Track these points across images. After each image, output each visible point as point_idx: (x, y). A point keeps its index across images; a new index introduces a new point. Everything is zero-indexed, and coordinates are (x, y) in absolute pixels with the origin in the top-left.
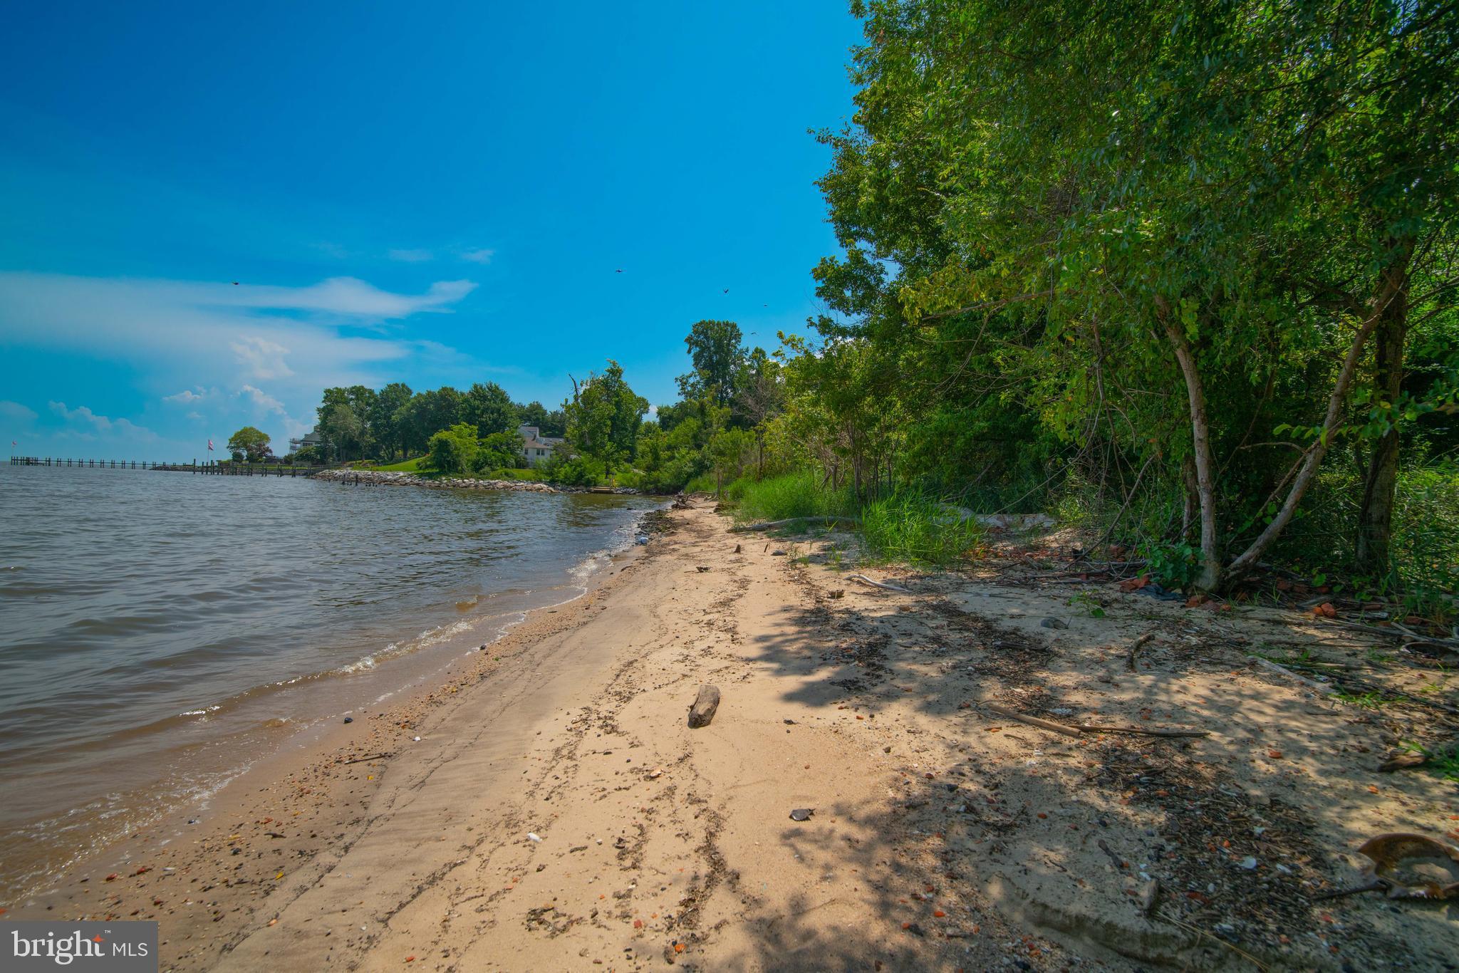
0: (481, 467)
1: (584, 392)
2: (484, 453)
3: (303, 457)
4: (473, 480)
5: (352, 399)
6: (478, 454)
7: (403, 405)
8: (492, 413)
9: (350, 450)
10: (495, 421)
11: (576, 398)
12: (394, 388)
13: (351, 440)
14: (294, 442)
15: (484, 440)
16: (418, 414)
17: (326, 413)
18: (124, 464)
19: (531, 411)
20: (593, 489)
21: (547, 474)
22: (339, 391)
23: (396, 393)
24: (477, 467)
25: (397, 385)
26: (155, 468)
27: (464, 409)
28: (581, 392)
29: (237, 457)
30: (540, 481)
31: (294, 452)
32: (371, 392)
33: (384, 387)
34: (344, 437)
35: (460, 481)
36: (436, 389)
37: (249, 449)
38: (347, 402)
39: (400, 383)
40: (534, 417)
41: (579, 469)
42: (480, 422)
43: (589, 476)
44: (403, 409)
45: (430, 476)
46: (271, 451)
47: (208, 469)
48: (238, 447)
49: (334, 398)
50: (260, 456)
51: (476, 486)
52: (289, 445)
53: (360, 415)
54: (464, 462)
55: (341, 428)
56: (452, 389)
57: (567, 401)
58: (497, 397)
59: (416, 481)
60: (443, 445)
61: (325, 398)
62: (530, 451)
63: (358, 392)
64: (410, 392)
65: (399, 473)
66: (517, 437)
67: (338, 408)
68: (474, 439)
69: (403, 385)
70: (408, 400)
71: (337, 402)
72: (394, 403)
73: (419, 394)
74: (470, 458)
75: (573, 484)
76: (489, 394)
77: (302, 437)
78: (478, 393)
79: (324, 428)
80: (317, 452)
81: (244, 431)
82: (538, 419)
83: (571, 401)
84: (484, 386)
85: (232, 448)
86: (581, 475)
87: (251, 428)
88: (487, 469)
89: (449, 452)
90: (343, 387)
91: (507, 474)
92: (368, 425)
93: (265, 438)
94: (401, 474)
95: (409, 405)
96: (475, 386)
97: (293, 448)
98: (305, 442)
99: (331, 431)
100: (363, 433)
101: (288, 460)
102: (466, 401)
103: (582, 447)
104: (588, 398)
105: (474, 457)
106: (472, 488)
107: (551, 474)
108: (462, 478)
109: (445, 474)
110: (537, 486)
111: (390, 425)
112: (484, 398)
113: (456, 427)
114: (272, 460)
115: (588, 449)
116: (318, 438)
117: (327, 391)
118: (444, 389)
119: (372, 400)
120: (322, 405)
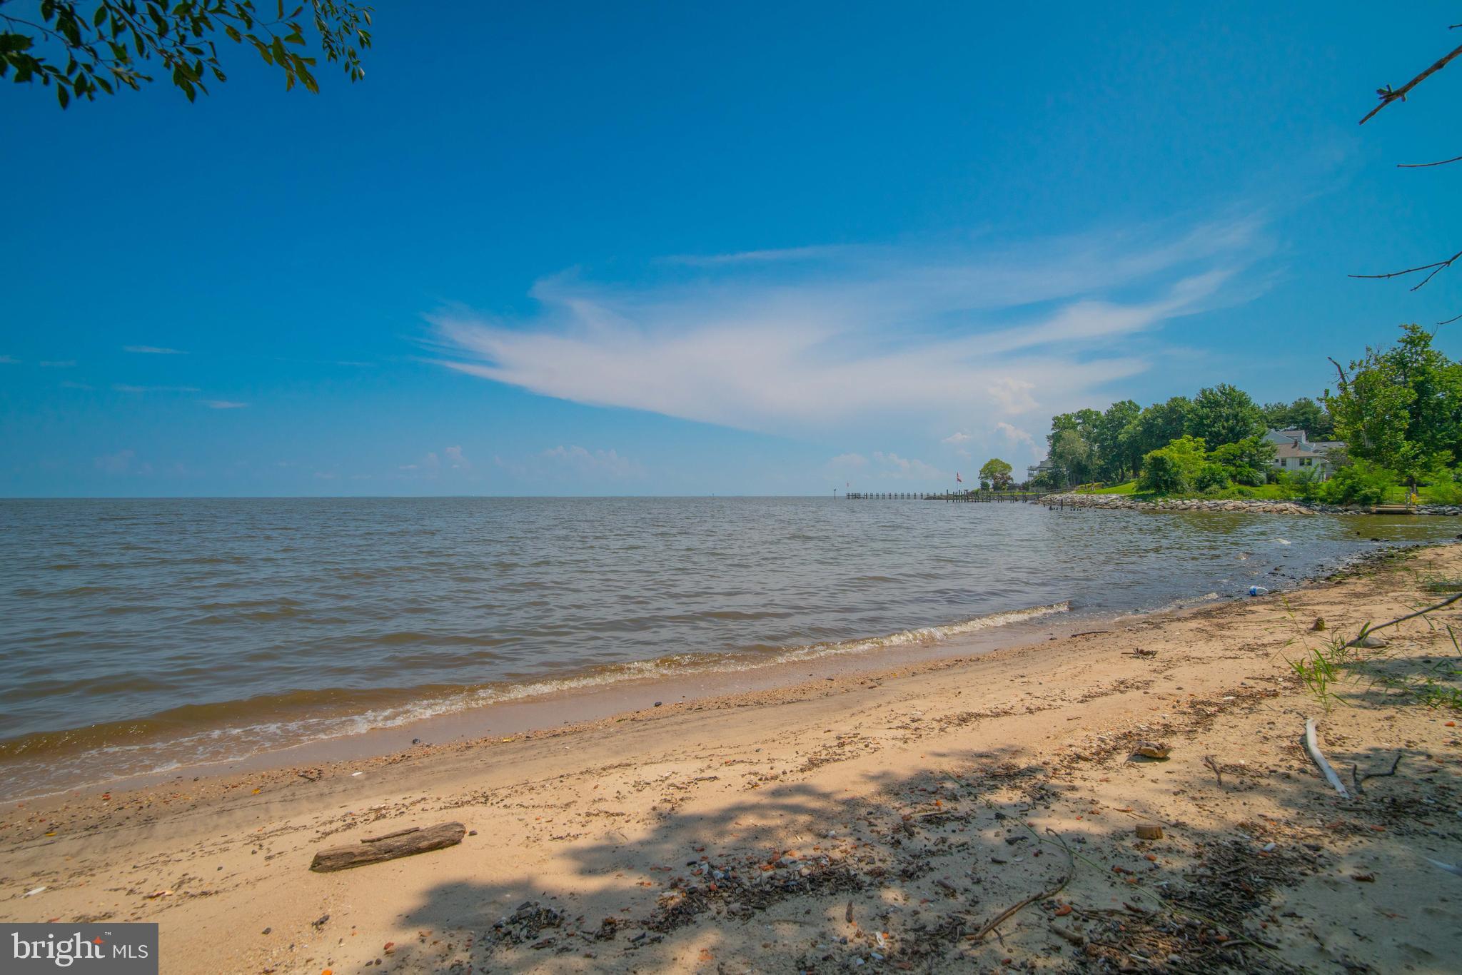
0: (1208, 486)
1: (1357, 378)
2: (1210, 468)
3: (1039, 483)
4: (1195, 501)
5: (1079, 424)
6: (1204, 469)
7: (1130, 423)
8: (1227, 420)
9: (1081, 474)
10: (1231, 430)
11: (1343, 387)
12: (1120, 407)
13: (1079, 463)
14: (1031, 469)
15: (1212, 454)
16: (1145, 431)
17: (1056, 439)
18: (909, 495)
19: (1297, 411)
20: (1374, 508)
21: (1297, 490)
22: (1068, 417)
23: (1121, 414)
24: (1202, 486)
25: (1123, 403)
26: (929, 498)
27: (1191, 420)
28: (1351, 377)
29: (984, 486)
30: (1288, 499)
31: (1031, 479)
32: (1098, 414)
33: (1109, 407)
34: (1072, 461)
35: (1179, 502)
36: (1164, 402)
37: (995, 478)
38: (1074, 427)
39: (1126, 400)
40: (1302, 418)
41: (1349, 482)
42: (1210, 433)
43: (1367, 491)
44: (1129, 428)
45: (1144, 498)
46: (1012, 479)
47: (956, 497)
48: (987, 478)
49: (1062, 424)
50: (1004, 484)
51: (1199, 508)
52: (1027, 472)
53: (1088, 438)
54: (1185, 478)
55: (1068, 453)
56: (1184, 399)
57: (1327, 392)
58: (1233, 400)
59: (1128, 504)
60: (1159, 463)
61: (1054, 425)
62: (1289, 462)
63: (1085, 415)
64: (1138, 408)
65: (1114, 495)
66: (1263, 446)
67: (1066, 434)
68: (1202, 453)
69: (1130, 402)
70: (1136, 417)
71: (1064, 428)
72: (1120, 423)
73: (1147, 410)
74: (1193, 475)
75: (1340, 502)
76: (1222, 399)
77: (1038, 464)
78: (1209, 401)
79: (1053, 453)
80: (1050, 478)
81: (992, 463)
82: (1307, 420)
83: (1335, 393)
84: (1215, 390)
85: (982, 478)
86: (1353, 490)
87: (997, 460)
88: (1215, 487)
89: (1165, 470)
90: (1070, 413)
91: (1241, 492)
92: (1096, 448)
93: (1008, 467)
94: (1114, 496)
95: (1136, 422)
96: (1203, 392)
97: (1030, 475)
98: (1040, 468)
99: (1061, 456)
100: (1090, 456)
101: (1025, 487)
102: (1192, 411)
103: (1359, 452)
104: (1365, 387)
105: (1199, 474)
106: (1194, 510)
107: (1305, 490)
108: (1182, 499)
109: (1162, 495)
110: (1280, 506)
111: (1119, 446)
112: (1217, 404)
113: (1177, 442)
114: (1013, 487)
115: (1366, 454)
116: (1050, 465)
117: (1055, 419)
118: (1173, 400)
119: (1098, 423)
120: (1051, 433)
